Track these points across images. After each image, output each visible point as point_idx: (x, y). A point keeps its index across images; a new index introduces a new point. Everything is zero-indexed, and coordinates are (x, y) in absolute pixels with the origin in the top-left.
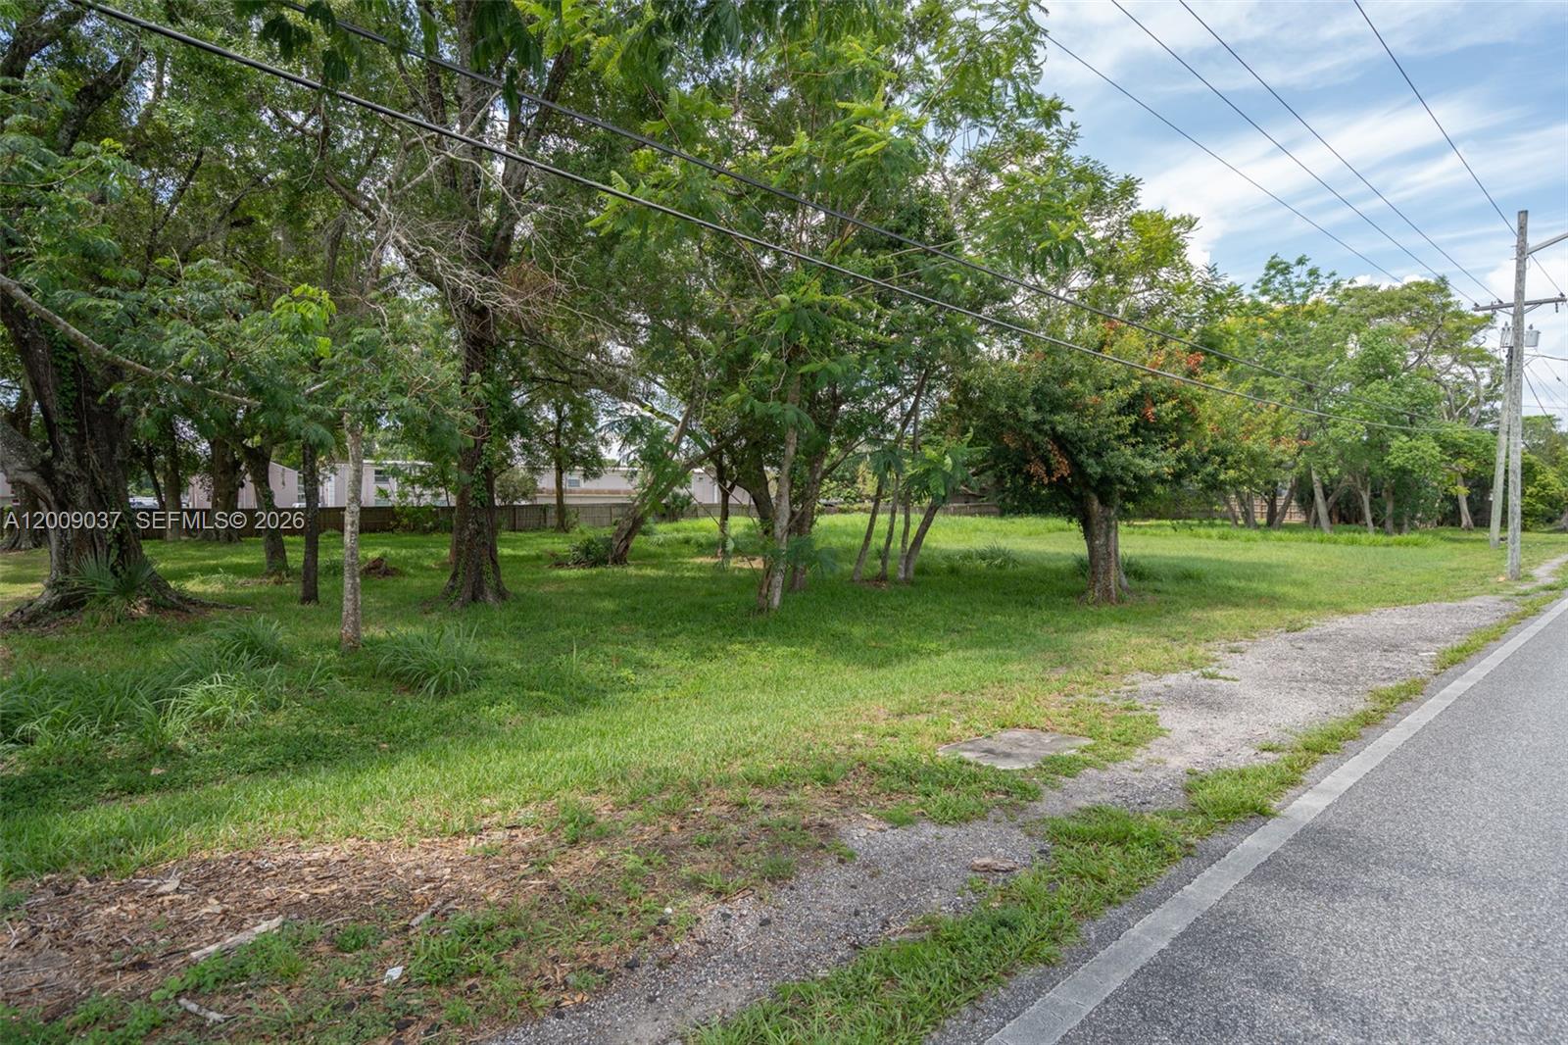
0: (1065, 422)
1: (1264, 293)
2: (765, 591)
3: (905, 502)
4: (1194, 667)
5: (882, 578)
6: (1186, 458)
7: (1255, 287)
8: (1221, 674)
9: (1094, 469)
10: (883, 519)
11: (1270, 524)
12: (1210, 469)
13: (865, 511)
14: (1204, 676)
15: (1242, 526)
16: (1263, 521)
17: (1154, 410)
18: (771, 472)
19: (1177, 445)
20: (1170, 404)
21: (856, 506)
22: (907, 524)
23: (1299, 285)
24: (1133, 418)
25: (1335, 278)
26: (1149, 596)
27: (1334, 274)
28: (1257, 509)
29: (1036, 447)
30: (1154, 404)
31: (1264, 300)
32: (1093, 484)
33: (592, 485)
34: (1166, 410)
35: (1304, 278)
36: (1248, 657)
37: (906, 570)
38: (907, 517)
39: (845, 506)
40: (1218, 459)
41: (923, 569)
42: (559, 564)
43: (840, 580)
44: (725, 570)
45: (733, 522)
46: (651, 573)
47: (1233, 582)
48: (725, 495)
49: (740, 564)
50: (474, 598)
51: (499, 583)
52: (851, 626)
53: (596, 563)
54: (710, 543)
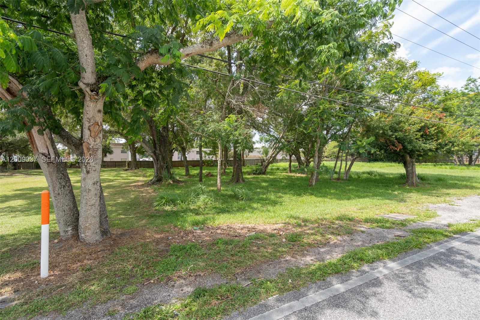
0: (399, 134)
1: (466, 89)
2: (311, 181)
4: (446, 203)
5: (338, 179)
6: (440, 144)
7: (462, 87)
8: (455, 204)
9: (409, 147)
10: (339, 163)
11: (470, 164)
12: (448, 147)
14: (450, 205)
15: (459, 165)
16: (468, 163)
17: (429, 130)
19: (437, 140)
20: (433, 129)
22: (346, 164)
24: (422, 133)
26: (427, 185)
28: (465, 159)
29: (391, 142)
30: (429, 129)
31: (466, 91)
32: (408, 152)
34: (433, 130)
36: (464, 201)
37: (346, 176)
38: (346, 162)
40: (451, 144)
41: (350, 177)
42: (249, 174)
43: (327, 179)
44: (292, 176)
45: (292, 164)
46: (271, 177)
47: (457, 182)
48: (291, 157)
49: (296, 175)
50: (238, 181)
51: (243, 178)
52: (336, 190)
53: (258, 174)
54: (285, 169)
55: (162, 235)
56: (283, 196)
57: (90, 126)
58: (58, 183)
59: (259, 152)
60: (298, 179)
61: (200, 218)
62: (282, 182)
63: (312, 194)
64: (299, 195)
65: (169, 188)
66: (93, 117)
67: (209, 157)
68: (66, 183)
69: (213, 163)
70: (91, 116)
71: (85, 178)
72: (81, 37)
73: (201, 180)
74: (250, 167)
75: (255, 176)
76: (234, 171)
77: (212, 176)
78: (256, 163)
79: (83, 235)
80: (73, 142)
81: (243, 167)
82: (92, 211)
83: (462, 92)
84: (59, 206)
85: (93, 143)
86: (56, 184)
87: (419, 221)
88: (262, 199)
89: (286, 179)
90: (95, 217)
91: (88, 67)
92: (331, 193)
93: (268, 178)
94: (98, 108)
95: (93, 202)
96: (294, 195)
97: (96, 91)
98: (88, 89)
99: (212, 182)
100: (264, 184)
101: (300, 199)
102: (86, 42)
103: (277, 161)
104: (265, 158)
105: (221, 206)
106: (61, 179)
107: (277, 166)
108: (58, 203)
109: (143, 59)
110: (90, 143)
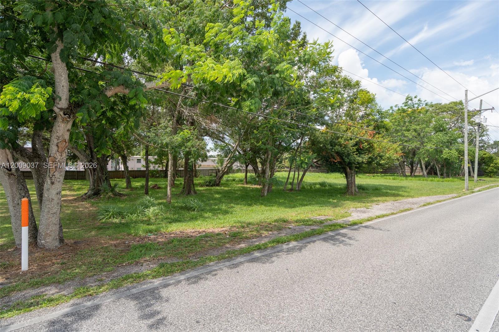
0: (338, 149)
1: (405, 106)
2: (263, 192)
3: (298, 168)
5: (291, 190)
6: (371, 158)
8: (370, 208)
9: (347, 160)
10: (292, 173)
11: (411, 175)
13: (285, 171)
15: (402, 176)
16: (409, 174)
17: (362, 145)
18: (258, 160)
21: (282, 170)
22: (299, 175)
23: (415, 104)
24: (357, 147)
25: (426, 102)
26: (363, 194)
27: (426, 101)
29: (332, 155)
31: (405, 108)
32: (347, 164)
33: (204, 163)
34: (365, 145)
35: (417, 102)
37: (298, 187)
38: (299, 173)
39: (279, 170)
40: (379, 158)
41: (303, 188)
42: (202, 186)
43: (281, 190)
44: (247, 188)
45: (249, 174)
46: (226, 189)
47: (389, 191)
48: (247, 166)
49: (251, 186)
50: (189, 193)
51: (194, 190)
52: (285, 200)
53: (212, 186)
54: (241, 181)
55: (118, 242)
56: (235, 206)
57: (58, 143)
58: (18, 194)
59: (214, 161)
60: (253, 190)
61: (152, 227)
62: (235, 193)
63: (262, 204)
64: (250, 205)
65: (110, 201)
66: (63, 135)
67: (154, 167)
68: (25, 194)
69: (158, 174)
70: (61, 134)
71: (49, 188)
72: (60, 72)
73: (147, 193)
74: (204, 178)
75: (208, 188)
76: (185, 182)
77: (159, 188)
78: (210, 174)
79: (43, 242)
80: (27, 155)
81: (194, 178)
82: (53, 219)
83: (402, 109)
84: (18, 216)
85: (60, 157)
86: (16, 195)
87: (334, 219)
88: (215, 210)
89: (240, 190)
90: (56, 225)
91: (63, 95)
92: (280, 202)
93: (221, 190)
94: (67, 128)
95: (55, 211)
96: (245, 205)
97: (68, 115)
98: (62, 113)
99: (160, 195)
100: (217, 196)
101: (251, 208)
102: (64, 76)
103: (234, 172)
104: (220, 168)
105: (172, 216)
106: (21, 190)
107: (234, 177)
108: (17, 212)
109: (110, 89)
110: (56, 157)
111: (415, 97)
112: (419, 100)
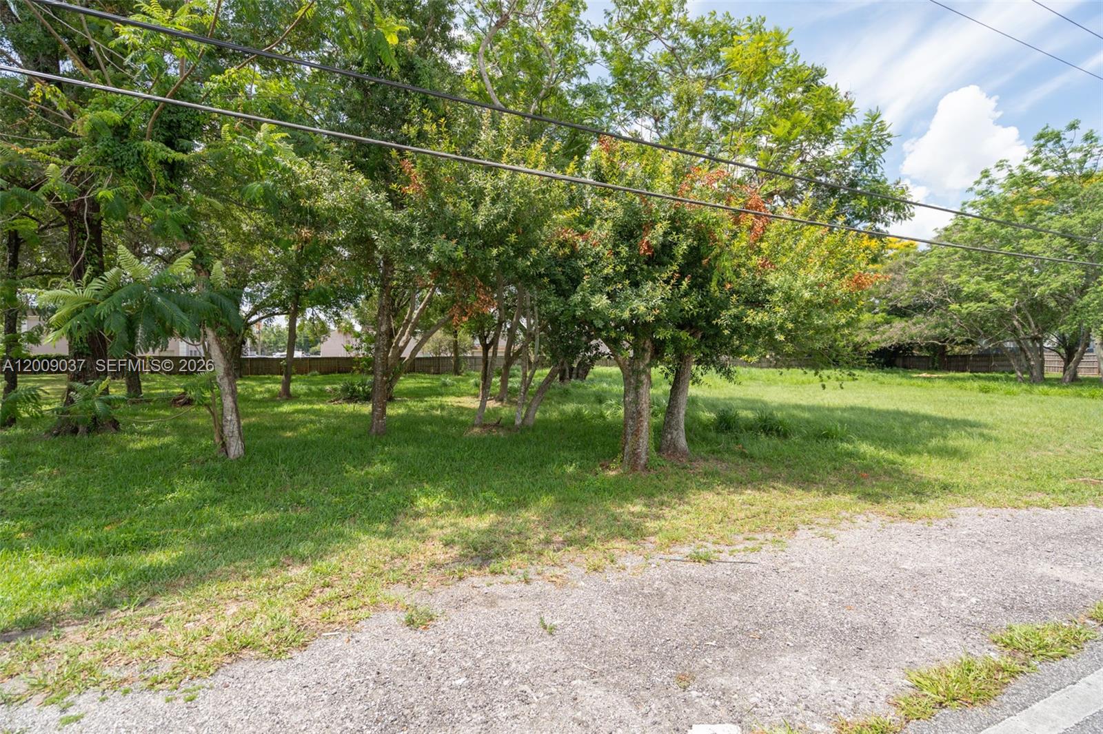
7: (1025, 158)
83: (1024, 173)
111: (1073, 127)
112: (1088, 137)
